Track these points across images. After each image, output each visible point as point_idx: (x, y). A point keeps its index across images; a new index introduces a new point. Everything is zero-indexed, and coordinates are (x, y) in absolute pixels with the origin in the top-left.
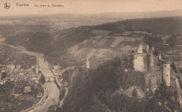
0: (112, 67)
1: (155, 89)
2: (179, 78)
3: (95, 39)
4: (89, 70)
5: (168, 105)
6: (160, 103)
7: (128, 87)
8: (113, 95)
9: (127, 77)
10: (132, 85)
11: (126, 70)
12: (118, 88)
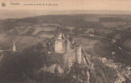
0: (37, 50)
1: (71, 66)
2: (85, 57)
3: (19, 29)
4: (15, 53)
5: (80, 77)
6: (74, 76)
7: (50, 65)
8: (38, 72)
9: (49, 57)
10: (53, 63)
11: (49, 53)
12: (43, 67)
